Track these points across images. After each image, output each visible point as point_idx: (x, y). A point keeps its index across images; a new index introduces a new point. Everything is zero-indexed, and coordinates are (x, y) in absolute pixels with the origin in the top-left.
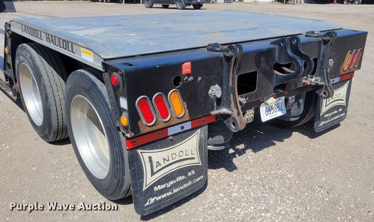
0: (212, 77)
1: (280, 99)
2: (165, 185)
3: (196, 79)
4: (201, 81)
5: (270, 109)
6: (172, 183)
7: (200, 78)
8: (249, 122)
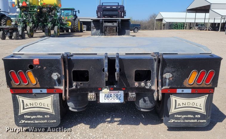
0: (53, 68)
1: (119, 92)
2: (30, 116)
3: (42, 68)
4: (46, 69)
5: (109, 96)
6: (34, 117)
7: (45, 68)
8: (93, 100)
